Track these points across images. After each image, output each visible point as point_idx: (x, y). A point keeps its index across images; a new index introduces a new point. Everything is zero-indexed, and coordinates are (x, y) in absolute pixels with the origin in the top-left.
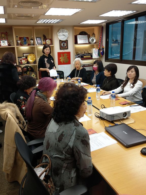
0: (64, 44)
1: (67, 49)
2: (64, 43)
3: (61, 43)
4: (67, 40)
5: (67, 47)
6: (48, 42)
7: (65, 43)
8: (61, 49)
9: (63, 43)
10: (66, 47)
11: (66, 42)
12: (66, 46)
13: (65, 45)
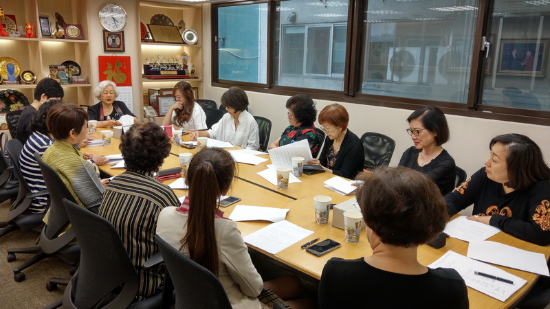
0: (114, 40)
1: (123, 51)
2: (116, 37)
3: (108, 38)
4: (123, 32)
5: (122, 46)
6: (72, 31)
7: (118, 38)
8: (106, 51)
9: (112, 37)
10: (119, 47)
11: (121, 35)
12: (120, 44)
13: (118, 43)
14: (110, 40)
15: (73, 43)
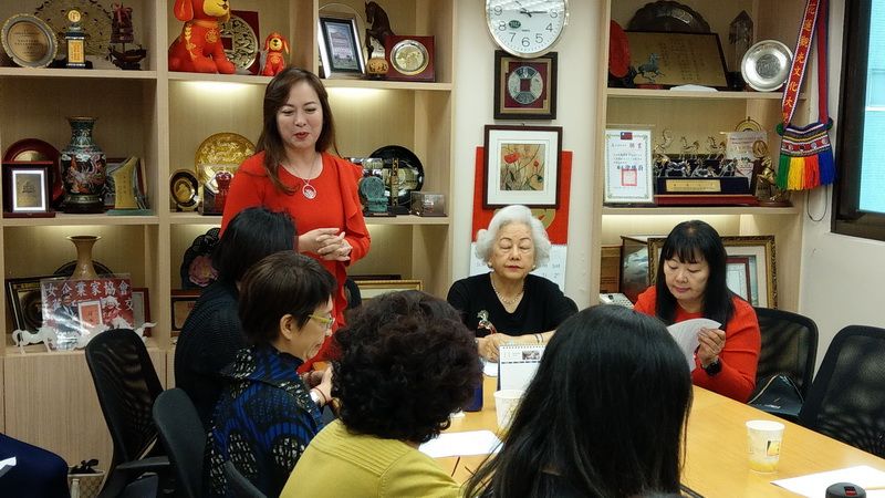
0: (525, 83)
1: (552, 115)
2: (531, 73)
3: (508, 75)
4: (553, 56)
5: (547, 102)
6: (409, 56)
7: (538, 76)
8: (498, 117)
9: (519, 74)
10: (539, 103)
11: (547, 64)
12: (544, 96)
13: (537, 89)
14: (514, 83)
15: (411, 93)
